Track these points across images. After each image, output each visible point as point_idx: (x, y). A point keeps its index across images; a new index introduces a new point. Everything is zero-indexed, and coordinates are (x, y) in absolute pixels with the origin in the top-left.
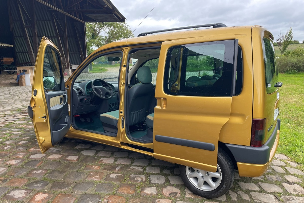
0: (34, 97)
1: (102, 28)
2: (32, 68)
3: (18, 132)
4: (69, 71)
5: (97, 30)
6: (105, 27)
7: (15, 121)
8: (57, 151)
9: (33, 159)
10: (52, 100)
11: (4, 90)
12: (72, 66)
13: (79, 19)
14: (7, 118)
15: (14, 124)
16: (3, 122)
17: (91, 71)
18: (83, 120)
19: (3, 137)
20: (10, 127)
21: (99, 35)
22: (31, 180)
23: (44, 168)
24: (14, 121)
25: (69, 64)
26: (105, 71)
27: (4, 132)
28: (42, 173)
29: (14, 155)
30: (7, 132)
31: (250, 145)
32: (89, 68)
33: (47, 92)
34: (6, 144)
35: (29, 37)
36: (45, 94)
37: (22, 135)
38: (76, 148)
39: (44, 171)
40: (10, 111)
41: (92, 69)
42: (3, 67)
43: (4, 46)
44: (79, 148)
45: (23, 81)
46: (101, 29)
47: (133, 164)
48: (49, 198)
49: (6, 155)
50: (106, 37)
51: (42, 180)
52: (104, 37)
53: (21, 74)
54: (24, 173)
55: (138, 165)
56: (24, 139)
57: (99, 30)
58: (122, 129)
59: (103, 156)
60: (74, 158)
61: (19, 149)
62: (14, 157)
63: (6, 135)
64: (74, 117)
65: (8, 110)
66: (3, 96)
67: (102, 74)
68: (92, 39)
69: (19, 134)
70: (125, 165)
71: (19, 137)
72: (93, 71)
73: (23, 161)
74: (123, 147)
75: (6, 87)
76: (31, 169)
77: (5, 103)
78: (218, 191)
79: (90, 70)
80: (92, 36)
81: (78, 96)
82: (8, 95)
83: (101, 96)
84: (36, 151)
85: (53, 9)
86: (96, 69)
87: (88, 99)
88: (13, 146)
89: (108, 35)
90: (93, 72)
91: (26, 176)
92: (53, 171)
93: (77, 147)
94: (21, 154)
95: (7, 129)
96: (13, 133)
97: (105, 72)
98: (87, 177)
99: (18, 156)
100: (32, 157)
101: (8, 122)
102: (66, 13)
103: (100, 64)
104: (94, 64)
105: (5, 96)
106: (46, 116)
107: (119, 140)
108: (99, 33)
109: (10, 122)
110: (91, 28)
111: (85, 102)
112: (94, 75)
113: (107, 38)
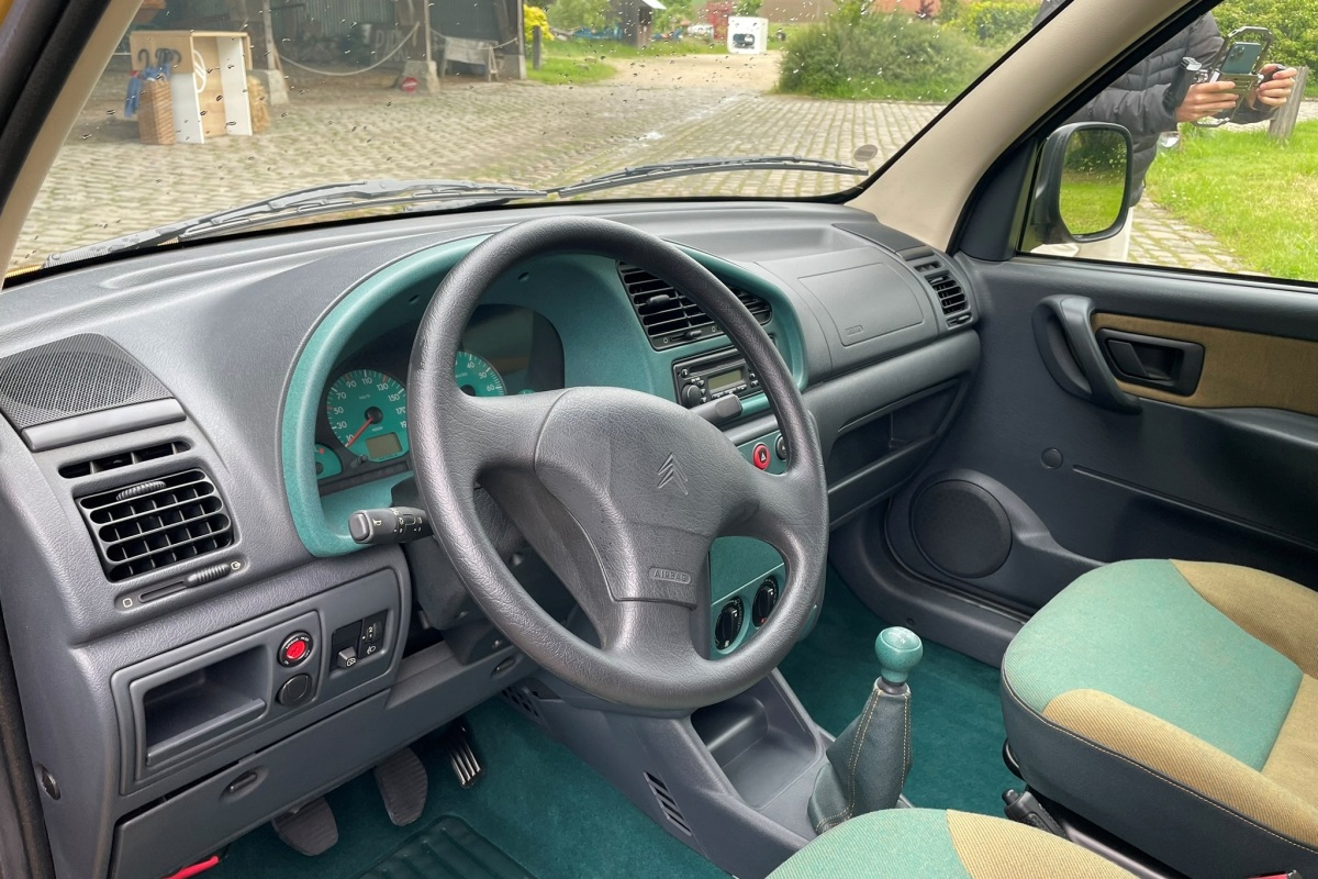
2: (214, 38)
4: (426, 68)
12: (443, 42)
17: (535, 74)
25: (428, 29)
26: (604, 78)
32: (527, 57)
41: (542, 63)
45: (161, 116)
53: (149, 75)
67: (589, 90)
72: (546, 75)
79: (531, 65)
86: (562, 61)
90: (546, 81)
97: (602, 82)
103: (581, 41)
104: (552, 37)
112: (551, 98)
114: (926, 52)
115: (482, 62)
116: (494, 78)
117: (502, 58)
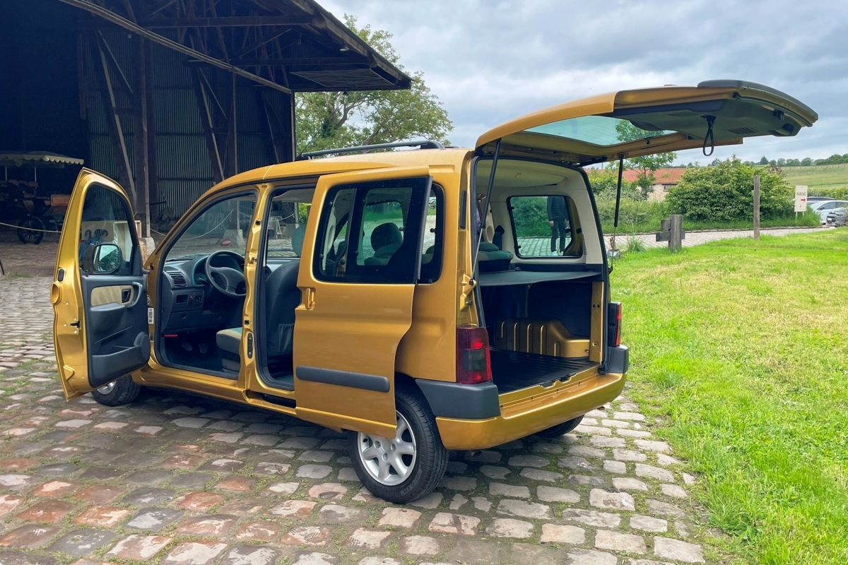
0: (57, 283)
1: (355, 103)
3: (46, 378)
4: (237, 233)
5: (338, 111)
6: (364, 101)
7: (46, 356)
8: (120, 416)
9: (62, 427)
10: (96, 292)
11: (40, 284)
13: (276, 85)
14: (28, 350)
15: (41, 361)
16: (17, 358)
18: (190, 348)
19: (9, 386)
20: (30, 367)
21: (347, 123)
22: (45, 462)
23: (80, 444)
24: (42, 356)
25: (238, 212)
27: (14, 378)
28: (73, 452)
29: (23, 419)
30: (19, 378)
31: (455, 381)
33: (87, 276)
34: (11, 399)
35: (124, 135)
36: (81, 279)
37: (54, 384)
38: (165, 412)
39: (76, 449)
40: (40, 335)
42: (51, 221)
43: (58, 161)
44: (172, 414)
46: (353, 107)
47: (279, 446)
48: (71, 489)
49: (6, 419)
50: (366, 131)
51: (68, 463)
52: (358, 130)
53: (91, 242)
54: (34, 450)
55: (289, 447)
56: (54, 391)
57: (346, 111)
58: (249, 361)
59: (220, 429)
60: (152, 430)
61: (38, 411)
62: (22, 422)
63: (16, 384)
64: (163, 339)
65: (37, 331)
66: (32, 300)
68: (324, 136)
69: (47, 382)
70: (259, 446)
71: (44, 388)
73: (40, 430)
74: (250, 401)
75: (47, 278)
76: (51, 445)
77: (33, 315)
78: (410, 483)
80: (325, 127)
81: (174, 289)
82: (47, 298)
83: (226, 290)
84: (74, 414)
85: (196, 59)
87: (197, 297)
88: (27, 404)
89: (371, 126)
91: (37, 455)
92: (97, 450)
93: (169, 412)
94: (38, 419)
95: (21, 371)
96: (33, 379)
98: (164, 462)
99: (32, 422)
100: (60, 424)
101: (28, 358)
102: (236, 68)
105: (38, 301)
106: (79, 322)
107: (242, 385)
108: (345, 118)
109: (33, 359)
110: (323, 103)
111: (191, 303)
113: (370, 134)
114: (534, 210)
115: (273, 229)
116: (279, 237)
117: (285, 226)
